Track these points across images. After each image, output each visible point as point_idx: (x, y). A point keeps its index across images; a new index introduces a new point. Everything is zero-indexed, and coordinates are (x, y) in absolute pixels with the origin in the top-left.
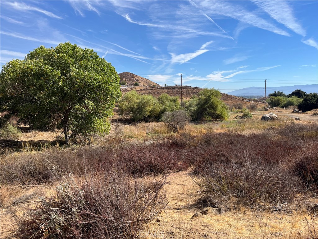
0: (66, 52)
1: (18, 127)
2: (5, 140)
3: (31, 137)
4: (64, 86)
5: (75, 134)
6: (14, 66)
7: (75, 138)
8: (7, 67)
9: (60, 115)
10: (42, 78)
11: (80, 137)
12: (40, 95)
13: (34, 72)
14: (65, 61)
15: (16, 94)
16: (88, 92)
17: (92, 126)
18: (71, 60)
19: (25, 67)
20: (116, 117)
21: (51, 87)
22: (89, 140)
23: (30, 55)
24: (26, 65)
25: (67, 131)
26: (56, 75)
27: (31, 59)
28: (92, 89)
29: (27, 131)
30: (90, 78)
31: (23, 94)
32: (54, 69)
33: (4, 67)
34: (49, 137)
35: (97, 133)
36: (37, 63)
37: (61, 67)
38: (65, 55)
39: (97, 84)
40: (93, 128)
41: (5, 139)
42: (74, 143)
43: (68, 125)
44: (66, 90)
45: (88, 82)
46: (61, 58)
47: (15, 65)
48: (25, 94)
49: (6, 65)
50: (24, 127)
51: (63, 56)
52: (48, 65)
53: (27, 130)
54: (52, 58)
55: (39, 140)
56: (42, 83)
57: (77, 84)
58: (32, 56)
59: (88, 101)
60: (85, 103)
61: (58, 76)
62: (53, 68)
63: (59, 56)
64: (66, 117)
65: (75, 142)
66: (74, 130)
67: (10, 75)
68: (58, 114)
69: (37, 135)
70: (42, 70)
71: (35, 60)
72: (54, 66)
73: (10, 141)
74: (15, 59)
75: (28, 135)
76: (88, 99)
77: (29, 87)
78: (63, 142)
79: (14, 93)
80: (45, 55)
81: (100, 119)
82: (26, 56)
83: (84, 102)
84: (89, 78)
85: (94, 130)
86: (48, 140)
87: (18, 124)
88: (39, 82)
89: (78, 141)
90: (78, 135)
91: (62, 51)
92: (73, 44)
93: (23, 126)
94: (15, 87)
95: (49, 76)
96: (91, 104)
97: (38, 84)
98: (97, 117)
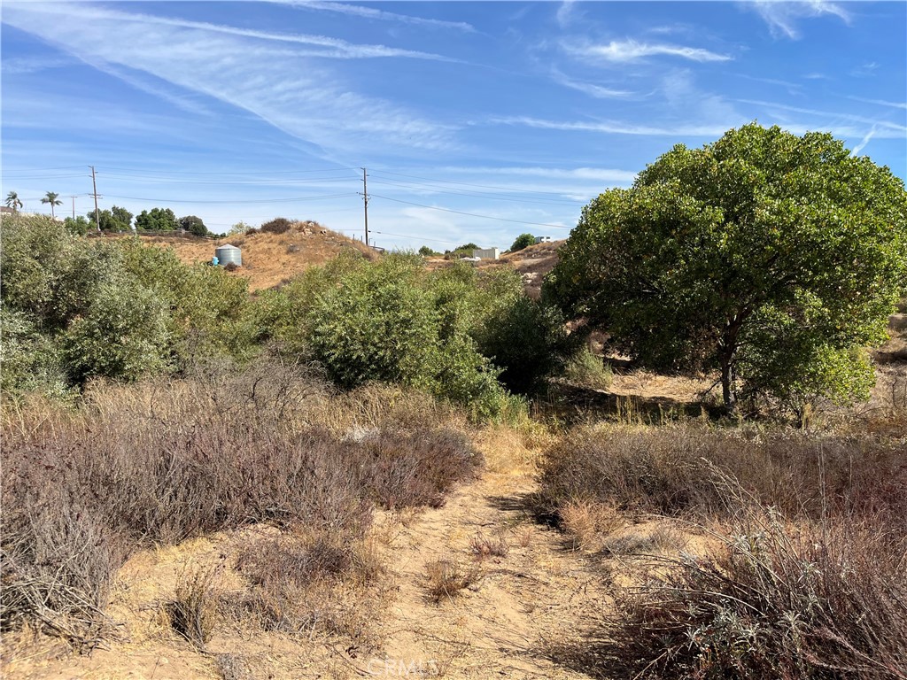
0: (744, 152)
1: (605, 360)
2: (576, 388)
3: (634, 387)
4: (732, 251)
5: (755, 390)
6: (609, 205)
7: (752, 400)
8: (593, 209)
9: (714, 334)
10: (674, 232)
11: (768, 401)
12: (665, 277)
13: (655, 217)
14: (741, 179)
15: (608, 277)
16: (806, 265)
17: (812, 369)
18: (758, 173)
19: (634, 207)
20: (894, 346)
21: (695, 255)
22: (799, 413)
23: (646, 172)
24: (637, 201)
25: (730, 379)
26: (710, 221)
27: (648, 184)
28: (820, 256)
29: (624, 370)
30: (816, 222)
31: (625, 274)
32: (708, 204)
33: (585, 212)
34: (678, 392)
35: (827, 393)
36: (664, 193)
37: (727, 198)
38: (742, 162)
39: (839, 239)
40: (812, 375)
41: (576, 385)
42: (750, 416)
43: (734, 361)
44: (736, 262)
45: (808, 236)
46: (728, 171)
47: (610, 203)
48: (628, 275)
49: (589, 204)
50: (619, 359)
51: (733, 165)
52: (691, 195)
53: (625, 368)
54: (705, 173)
55: (653, 395)
56: (672, 244)
57: (771, 244)
58: (651, 177)
59: (803, 294)
60: (793, 300)
61: (718, 223)
62: (703, 203)
63: (723, 166)
64: (731, 340)
65: (753, 414)
66: (751, 379)
67: (599, 230)
68: (710, 329)
69: (649, 382)
70: (676, 210)
71: (659, 185)
72: (708, 198)
73: (585, 391)
74: (611, 189)
75: (626, 381)
76: (805, 286)
77: (641, 258)
78: (718, 408)
79: (603, 274)
80: (686, 169)
81: (838, 348)
82: (638, 177)
83: (791, 296)
84: (813, 222)
85: (817, 381)
86: (676, 398)
87: (605, 351)
88: (665, 244)
89: (762, 412)
90: (764, 394)
91: (732, 152)
92: (767, 127)
93: (615, 356)
94: (606, 258)
95: (692, 224)
96: (813, 302)
97: (663, 249)
98: (831, 342)
